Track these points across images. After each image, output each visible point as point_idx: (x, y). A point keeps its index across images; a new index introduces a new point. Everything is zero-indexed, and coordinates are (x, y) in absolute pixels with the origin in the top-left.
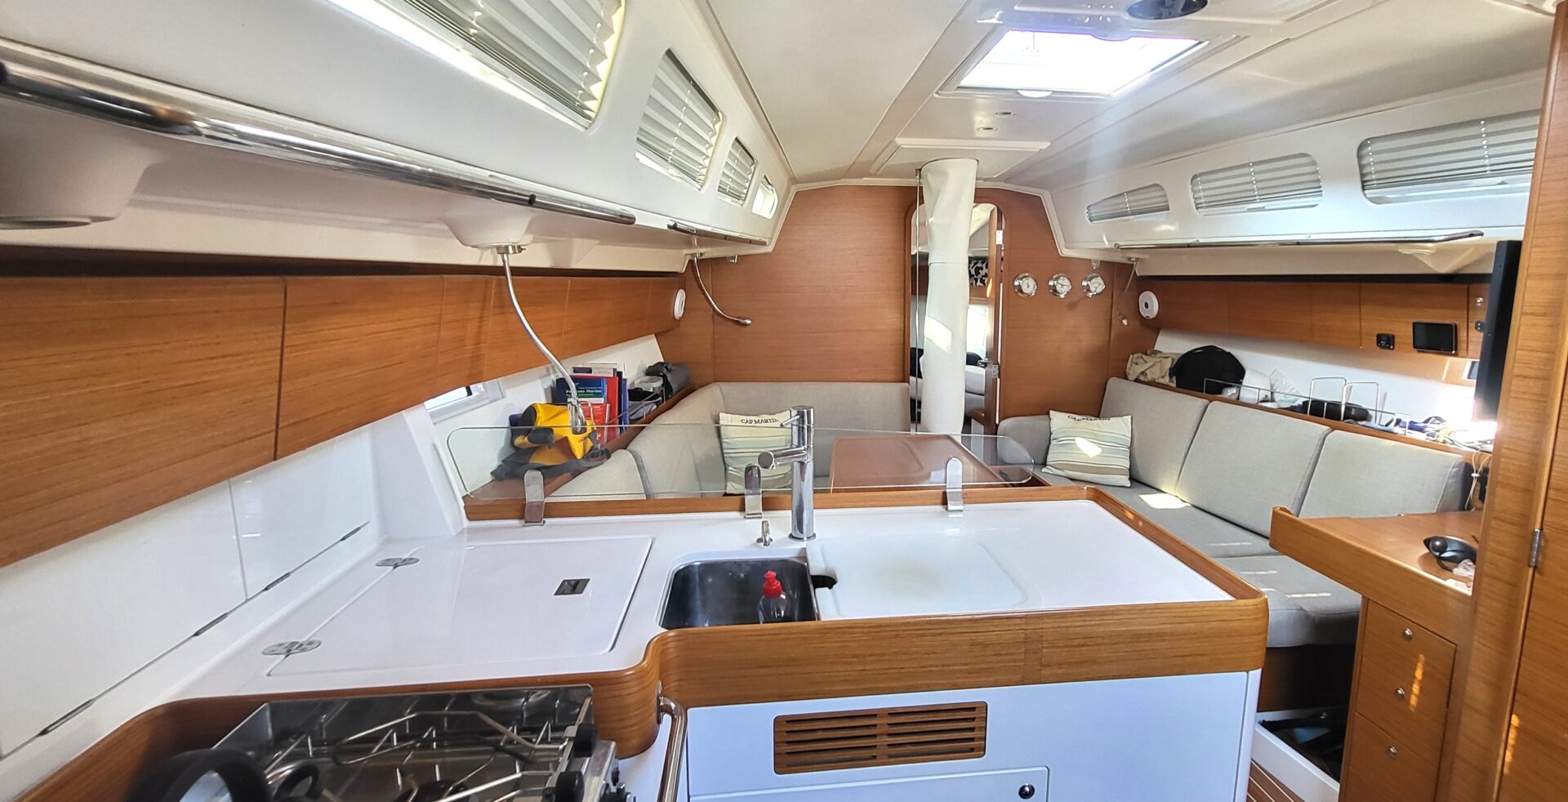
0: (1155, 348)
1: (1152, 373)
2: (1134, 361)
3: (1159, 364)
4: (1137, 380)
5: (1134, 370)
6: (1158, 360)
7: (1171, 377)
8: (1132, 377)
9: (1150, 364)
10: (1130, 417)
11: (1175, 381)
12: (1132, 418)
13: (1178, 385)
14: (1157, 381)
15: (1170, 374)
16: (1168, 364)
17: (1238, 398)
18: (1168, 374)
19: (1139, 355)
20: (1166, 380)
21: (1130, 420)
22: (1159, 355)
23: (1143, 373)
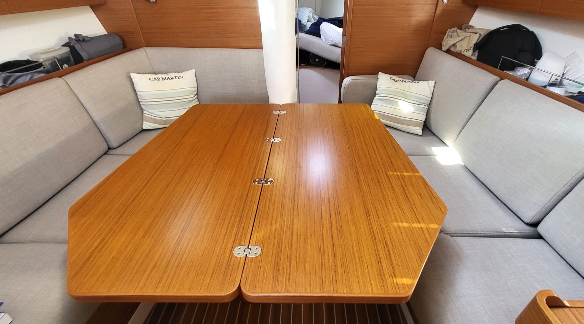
0: (470, 24)
1: (461, 46)
2: (450, 34)
3: (468, 38)
4: (448, 51)
5: (448, 42)
6: (468, 35)
7: (474, 51)
8: (445, 48)
9: (461, 38)
10: (434, 81)
11: (477, 55)
12: (435, 83)
13: (478, 59)
14: (462, 53)
15: (474, 49)
16: (475, 39)
17: (527, 79)
18: (472, 48)
19: (455, 29)
20: (469, 54)
21: (433, 84)
22: (471, 30)
23: (454, 45)
